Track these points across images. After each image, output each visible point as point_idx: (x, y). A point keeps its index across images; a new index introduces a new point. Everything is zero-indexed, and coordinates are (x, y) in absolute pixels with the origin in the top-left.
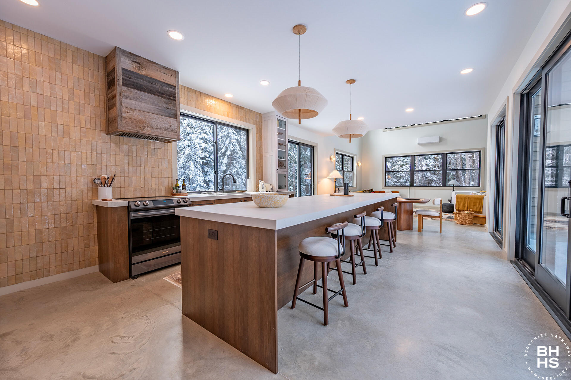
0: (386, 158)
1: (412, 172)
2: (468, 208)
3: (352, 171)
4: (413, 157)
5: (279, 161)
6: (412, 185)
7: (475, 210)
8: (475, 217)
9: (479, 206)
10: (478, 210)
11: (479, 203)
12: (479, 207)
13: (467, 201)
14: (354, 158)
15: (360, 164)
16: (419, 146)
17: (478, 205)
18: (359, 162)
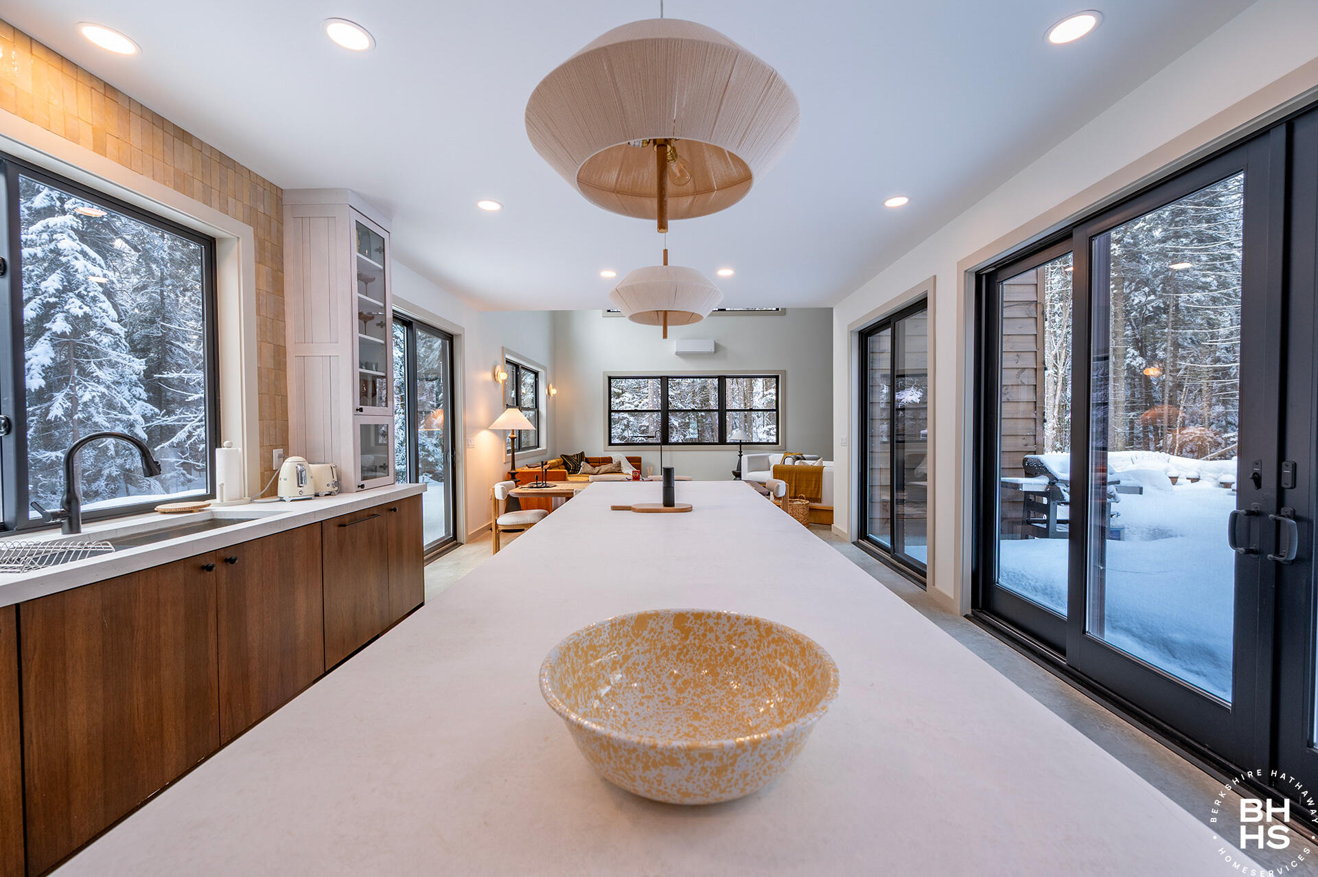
0: (610, 378)
1: (665, 411)
2: (795, 492)
3: (536, 407)
4: (664, 380)
5: (364, 380)
6: (665, 441)
7: (808, 496)
8: (811, 509)
9: (815, 487)
10: (813, 496)
11: (816, 481)
12: (816, 489)
13: (794, 478)
14: (539, 374)
15: (553, 392)
16: (677, 356)
17: (813, 486)
18: (551, 386)
